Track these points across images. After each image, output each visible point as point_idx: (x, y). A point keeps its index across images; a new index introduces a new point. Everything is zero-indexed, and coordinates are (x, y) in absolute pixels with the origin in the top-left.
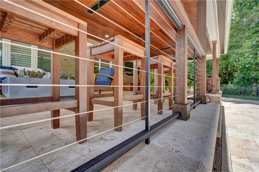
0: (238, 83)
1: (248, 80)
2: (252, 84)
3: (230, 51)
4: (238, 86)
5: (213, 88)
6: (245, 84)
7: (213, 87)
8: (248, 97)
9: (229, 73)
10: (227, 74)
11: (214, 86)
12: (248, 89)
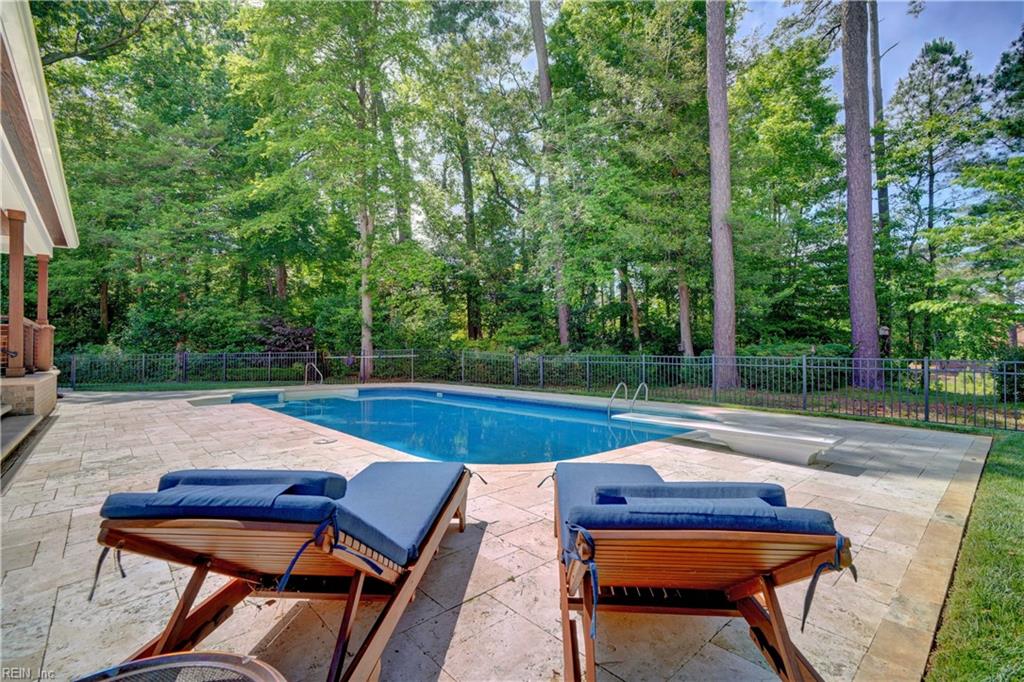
0: (137, 340)
1: (164, 332)
2: (175, 344)
3: (107, 231)
4: (134, 351)
5: (10, 359)
6: (155, 344)
7: (12, 357)
8: (164, 385)
9: (109, 306)
10: (103, 306)
11: (16, 353)
12: (163, 360)
